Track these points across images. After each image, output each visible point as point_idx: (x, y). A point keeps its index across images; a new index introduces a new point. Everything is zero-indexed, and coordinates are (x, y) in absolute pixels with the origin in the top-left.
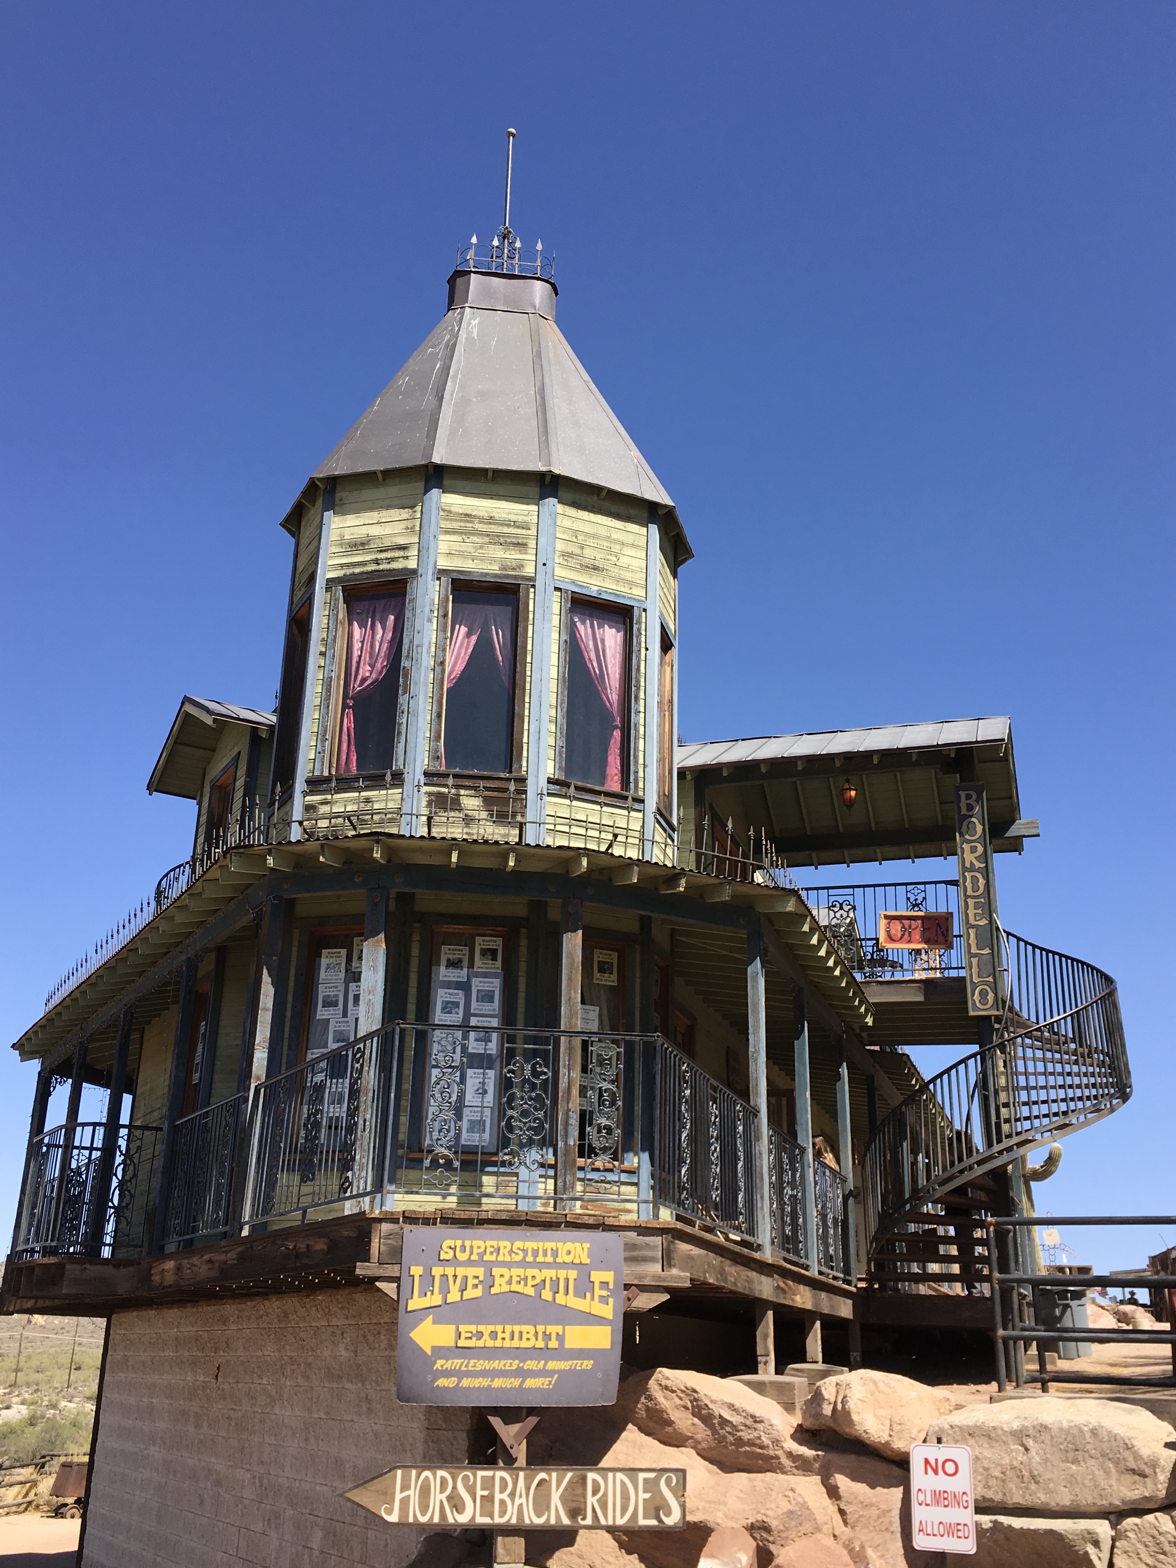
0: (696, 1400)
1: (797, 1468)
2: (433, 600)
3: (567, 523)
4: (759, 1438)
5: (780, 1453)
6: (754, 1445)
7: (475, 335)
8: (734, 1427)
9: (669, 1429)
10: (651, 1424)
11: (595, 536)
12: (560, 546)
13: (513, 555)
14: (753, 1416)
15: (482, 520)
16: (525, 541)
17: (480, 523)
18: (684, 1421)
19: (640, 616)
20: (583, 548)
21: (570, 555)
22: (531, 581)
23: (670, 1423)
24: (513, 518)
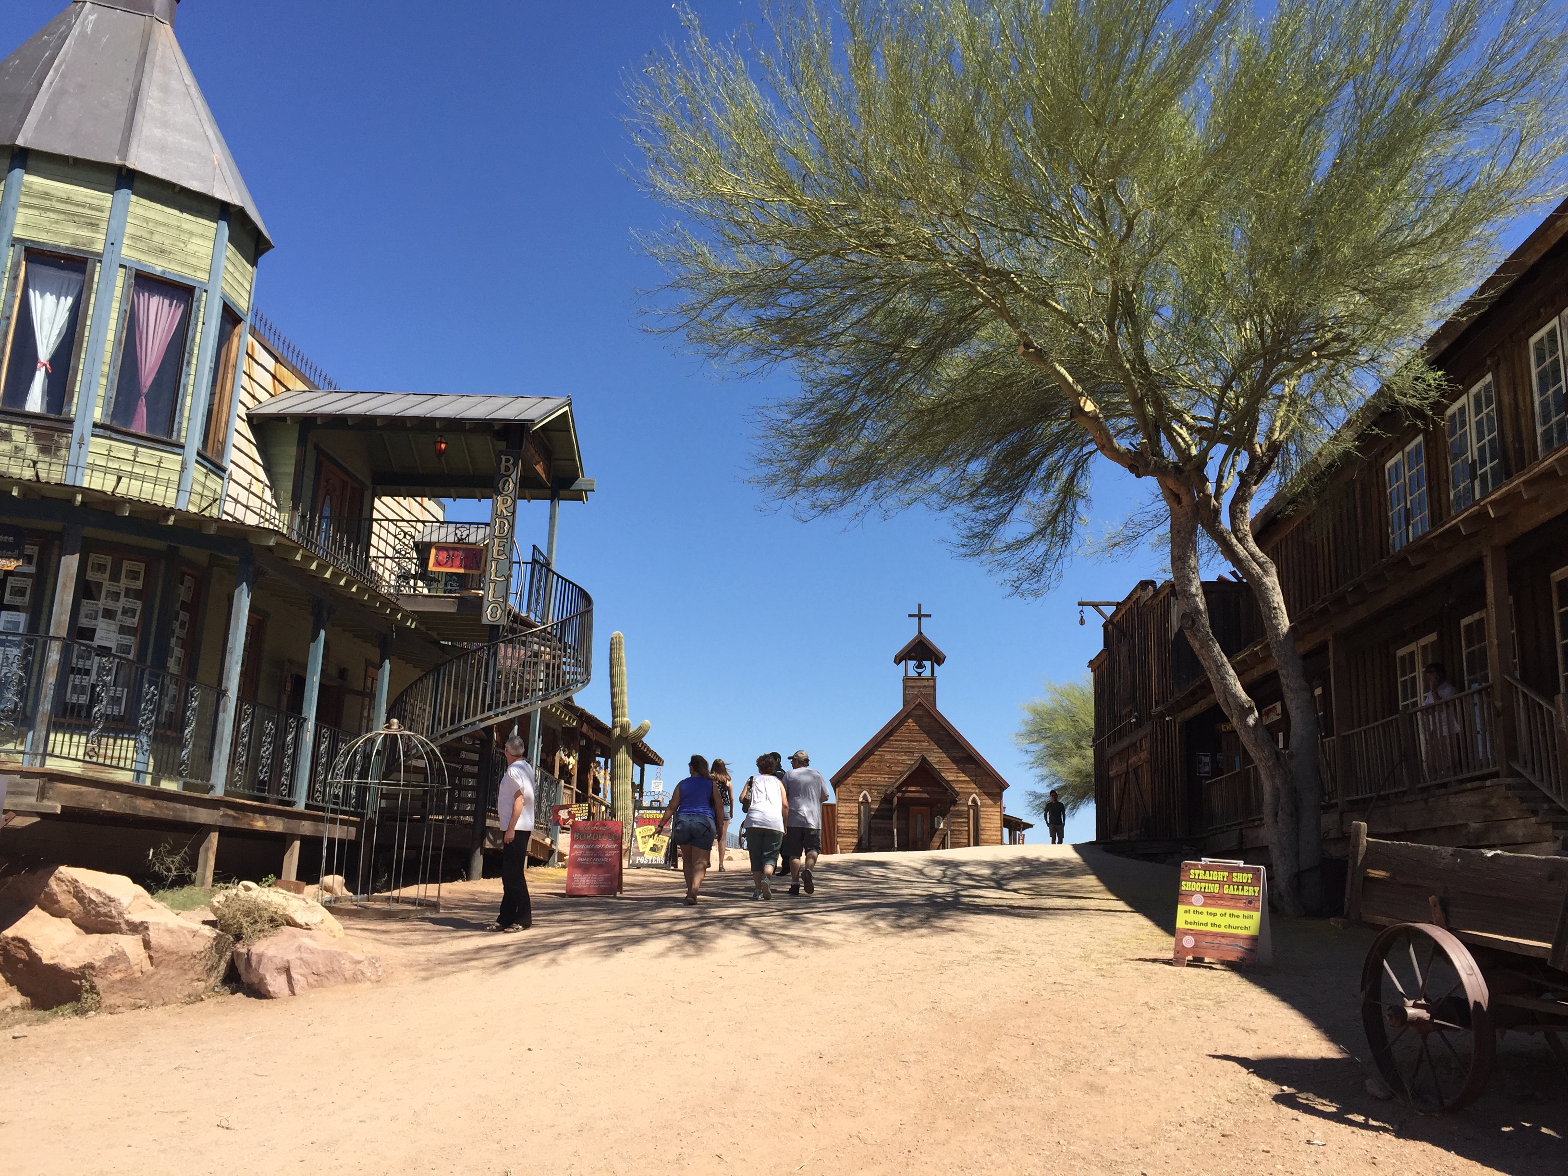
0: (76, 887)
1: (130, 930)
2: (6, 264)
3: (140, 211)
4: (110, 911)
5: (121, 921)
6: (107, 916)
7: (89, 30)
8: (97, 905)
9: (56, 906)
10: (46, 903)
11: (164, 225)
12: (129, 229)
13: (85, 233)
14: (109, 898)
15: (60, 200)
16: (97, 222)
17: (58, 201)
18: (66, 900)
19: (201, 296)
20: (152, 233)
21: (139, 238)
22: (98, 257)
23: (58, 902)
24: (89, 200)
